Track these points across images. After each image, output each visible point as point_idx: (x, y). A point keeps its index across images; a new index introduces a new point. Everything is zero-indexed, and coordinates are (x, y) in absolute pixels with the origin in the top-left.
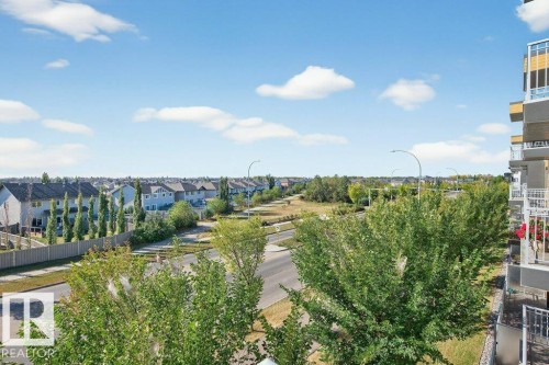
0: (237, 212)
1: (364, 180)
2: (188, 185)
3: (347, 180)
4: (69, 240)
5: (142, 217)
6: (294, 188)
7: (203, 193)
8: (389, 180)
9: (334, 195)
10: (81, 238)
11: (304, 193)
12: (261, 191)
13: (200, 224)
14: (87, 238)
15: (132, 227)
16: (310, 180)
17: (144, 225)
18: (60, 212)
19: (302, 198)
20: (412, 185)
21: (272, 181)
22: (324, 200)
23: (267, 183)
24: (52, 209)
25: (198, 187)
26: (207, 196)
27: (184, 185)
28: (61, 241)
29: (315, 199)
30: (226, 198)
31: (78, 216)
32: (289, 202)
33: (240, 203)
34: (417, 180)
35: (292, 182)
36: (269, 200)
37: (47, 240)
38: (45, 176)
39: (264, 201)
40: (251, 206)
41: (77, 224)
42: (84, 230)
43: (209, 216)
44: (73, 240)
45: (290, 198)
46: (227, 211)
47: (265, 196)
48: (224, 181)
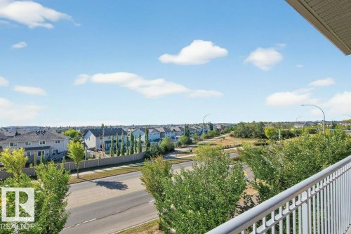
0: (193, 144)
1: (274, 125)
2: (167, 129)
3: (262, 124)
4: (118, 155)
5: (149, 145)
6: (225, 129)
7: (174, 133)
8: (293, 124)
9: (253, 134)
10: (123, 154)
11: (232, 132)
12: (206, 131)
13: (176, 149)
14: (126, 154)
15: (144, 150)
16: (236, 125)
17: (150, 149)
18: (115, 141)
19: (231, 136)
20: (312, 127)
21: (211, 126)
22: (246, 137)
23: (208, 127)
24: (112, 140)
25: (172, 129)
26: (176, 135)
27: (165, 128)
28: (116, 155)
29: (240, 136)
30: (188, 136)
31: (122, 144)
32: (224, 138)
33: (196, 139)
34: (316, 123)
35: (223, 126)
36: (211, 137)
37: (110, 155)
38: (103, 125)
39: (208, 137)
40: (202, 140)
41: (122, 148)
42: (124, 151)
43: (179, 145)
44: (121, 155)
45: (223, 136)
46: (189, 143)
47: (209, 134)
48: (187, 126)
